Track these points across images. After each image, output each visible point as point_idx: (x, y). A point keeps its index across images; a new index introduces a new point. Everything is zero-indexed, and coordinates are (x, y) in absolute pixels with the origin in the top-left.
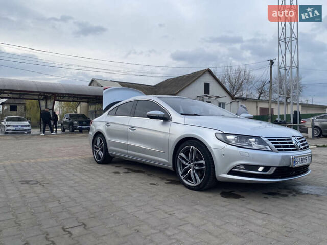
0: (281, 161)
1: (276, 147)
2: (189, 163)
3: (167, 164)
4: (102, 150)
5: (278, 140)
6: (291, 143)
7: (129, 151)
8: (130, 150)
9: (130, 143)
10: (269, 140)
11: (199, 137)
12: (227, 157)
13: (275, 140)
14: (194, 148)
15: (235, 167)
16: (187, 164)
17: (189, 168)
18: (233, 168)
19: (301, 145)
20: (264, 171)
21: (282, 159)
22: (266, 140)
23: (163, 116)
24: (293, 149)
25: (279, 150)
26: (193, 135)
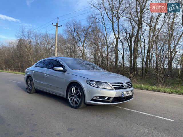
1: (114, 87)
3: (64, 95)
5: (116, 84)
9: (45, 83)
10: (111, 84)
11: (79, 82)
13: (114, 84)
18: (94, 98)
19: (128, 86)
20: (107, 99)
21: (116, 94)
22: (109, 84)
23: (62, 70)
24: (123, 89)
25: (115, 89)
26: (76, 80)
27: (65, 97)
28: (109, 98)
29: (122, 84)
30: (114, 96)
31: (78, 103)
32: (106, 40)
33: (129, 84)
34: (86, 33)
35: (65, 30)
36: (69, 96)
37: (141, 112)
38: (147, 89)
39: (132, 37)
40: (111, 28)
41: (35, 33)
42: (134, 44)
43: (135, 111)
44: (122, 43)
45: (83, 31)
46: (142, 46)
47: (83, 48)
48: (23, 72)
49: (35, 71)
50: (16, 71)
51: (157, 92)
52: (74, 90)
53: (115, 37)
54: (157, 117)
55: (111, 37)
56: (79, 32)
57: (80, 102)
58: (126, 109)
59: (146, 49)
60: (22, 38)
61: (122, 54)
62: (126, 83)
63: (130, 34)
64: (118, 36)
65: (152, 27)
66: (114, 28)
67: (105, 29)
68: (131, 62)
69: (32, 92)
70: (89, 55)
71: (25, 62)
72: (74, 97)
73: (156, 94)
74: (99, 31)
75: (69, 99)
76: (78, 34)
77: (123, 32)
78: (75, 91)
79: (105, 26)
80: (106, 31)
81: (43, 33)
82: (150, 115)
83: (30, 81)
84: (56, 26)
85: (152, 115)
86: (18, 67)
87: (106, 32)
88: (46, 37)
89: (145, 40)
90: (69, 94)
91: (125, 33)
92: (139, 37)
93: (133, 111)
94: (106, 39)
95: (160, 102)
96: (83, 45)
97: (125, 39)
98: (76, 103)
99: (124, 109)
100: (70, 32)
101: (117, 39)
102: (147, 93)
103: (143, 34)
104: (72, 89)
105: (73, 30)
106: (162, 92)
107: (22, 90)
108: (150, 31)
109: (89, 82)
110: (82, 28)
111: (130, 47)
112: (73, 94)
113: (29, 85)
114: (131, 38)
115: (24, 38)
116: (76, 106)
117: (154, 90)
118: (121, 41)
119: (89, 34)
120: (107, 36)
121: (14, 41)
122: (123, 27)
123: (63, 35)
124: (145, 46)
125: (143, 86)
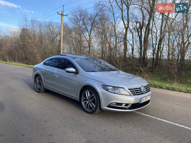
0: (134, 101)
1: (132, 93)
3: (77, 98)
5: (134, 89)
6: (141, 90)
10: (129, 89)
12: (107, 98)
13: (132, 89)
18: (110, 104)
19: (146, 91)
20: (125, 106)
21: (135, 100)
22: (127, 89)
23: (75, 71)
24: (141, 94)
25: (134, 95)
26: (90, 84)
27: (78, 100)
28: (127, 105)
29: (140, 88)
30: (132, 103)
31: (93, 108)
32: (115, 30)
33: (147, 88)
34: (92, 22)
35: (71, 18)
36: (82, 100)
37: (160, 119)
38: (161, 87)
39: (143, 27)
40: (120, 16)
41: (38, 22)
42: (145, 35)
43: (154, 117)
44: (132, 33)
45: (90, 19)
46: (153, 37)
47: (90, 38)
48: (28, 64)
49: (44, 70)
50: (20, 63)
51: (172, 90)
52: (88, 94)
53: (124, 27)
54: (179, 125)
55: (120, 26)
56: (85, 21)
57: (95, 108)
58: (143, 114)
59: (158, 40)
60: (26, 28)
61: (131, 45)
62: (144, 87)
63: (141, 23)
64: (128, 26)
65: (165, 15)
66: (123, 17)
67: (114, 17)
68: (141, 54)
69: (41, 91)
70: (96, 46)
71: (29, 54)
72: (88, 102)
73: (171, 93)
74: (107, 19)
75: (83, 103)
76: (84, 23)
77: (133, 21)
78: (89, 96)
79: (113, 15)
80: (114, 19)
81: (47, 22)
82: (170, 123)
83: (39, 80)
84: (62, 15)
85: (173, 123)
86: (22, 59)
87: (115, 21)
88: (50, 25)
89: (157, 31)
90: (83, 98)
91: (135, 22)
92: (151, 27)
93: (152, 118)
94: (114, 28)
95: (178, 105)
96: (90, 34)
97: (134, 29)
98: (90, 108)
99: (142, 115)
100: (76, 21)
101: (126, 29)
102: (161, 92)
103: (155, 24)
104: (86, 92)
105: (79, 18)
106: (177, 91)
107: (30, 88)
108: (162, 20)
109: (105, 87)
110: (89, 16)
111: (140, 37)
112: (87, 98)
113: (37, 84)
114: (141, 28)
115: (28, 28)
116: (91, 111)
117: (168, 89)
118: (131, 32)
119: (96, 23)
120: (116, 25)
121: (16, 31)
122: (133, 15)
123: (68, 23)
124: (157, 37)
125: (156, 83)
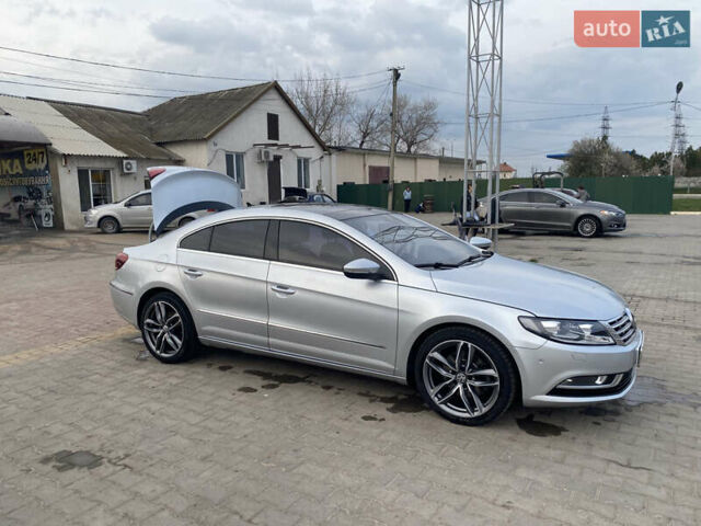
1: (621, 335)
2: (454, 373)
3: (394, 372)
4: (177, 332)
7: (271, 340)
8: (275, 337)
9: (275, 322)
10: (610, 324)
11: (480, 323)
12: (548, 364)
14: (470, 345)
15: (564, 382)
16: (450, 375)
17: (455, 382)
18: (560, 384)
22: (606, 324)
27: (402, 378)
